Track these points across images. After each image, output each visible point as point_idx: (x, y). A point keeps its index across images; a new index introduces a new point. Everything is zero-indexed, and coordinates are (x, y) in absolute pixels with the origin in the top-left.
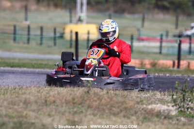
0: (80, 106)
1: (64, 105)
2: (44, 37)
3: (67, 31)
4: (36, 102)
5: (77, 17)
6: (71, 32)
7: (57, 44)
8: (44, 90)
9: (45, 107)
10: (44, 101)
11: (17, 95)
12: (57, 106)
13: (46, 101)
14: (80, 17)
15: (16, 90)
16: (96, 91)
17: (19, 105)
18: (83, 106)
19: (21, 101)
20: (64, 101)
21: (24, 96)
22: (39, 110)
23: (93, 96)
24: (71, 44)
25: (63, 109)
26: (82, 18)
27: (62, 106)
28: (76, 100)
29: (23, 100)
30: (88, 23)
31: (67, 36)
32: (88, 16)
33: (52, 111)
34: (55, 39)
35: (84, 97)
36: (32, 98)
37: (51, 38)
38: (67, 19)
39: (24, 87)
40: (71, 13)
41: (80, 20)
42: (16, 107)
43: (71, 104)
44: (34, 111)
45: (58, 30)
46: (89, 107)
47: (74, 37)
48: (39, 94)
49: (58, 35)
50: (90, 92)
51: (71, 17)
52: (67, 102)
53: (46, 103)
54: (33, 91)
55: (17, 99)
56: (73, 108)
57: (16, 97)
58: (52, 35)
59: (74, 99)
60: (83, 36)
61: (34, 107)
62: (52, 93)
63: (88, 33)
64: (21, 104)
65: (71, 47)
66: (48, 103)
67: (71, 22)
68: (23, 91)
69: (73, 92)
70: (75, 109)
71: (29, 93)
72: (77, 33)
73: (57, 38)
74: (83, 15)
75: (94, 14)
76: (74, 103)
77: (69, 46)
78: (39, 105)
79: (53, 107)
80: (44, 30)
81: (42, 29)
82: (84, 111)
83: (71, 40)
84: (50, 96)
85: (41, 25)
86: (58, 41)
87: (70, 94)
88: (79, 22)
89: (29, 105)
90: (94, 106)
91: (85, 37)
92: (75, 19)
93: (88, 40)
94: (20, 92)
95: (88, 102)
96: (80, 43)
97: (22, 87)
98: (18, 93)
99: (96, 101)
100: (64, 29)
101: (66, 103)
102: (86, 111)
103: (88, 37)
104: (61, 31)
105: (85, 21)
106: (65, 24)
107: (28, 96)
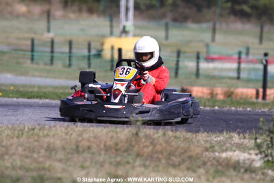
0: (125, 154)
1: (103, 153)
2: (73, 55)
3: (107, 47)
4: (64, 148)
5: (121, 28)
6: (112, 48)
8: (74, 131)
9: (76, 155)
10: (74, 147)
11: (36, 138)
12: (93, 153)
13: (77, 147)
14: (124, 27)
15: (36, 130)
16: (148, 132)
17: (39, 153)
18: (129, 155)
19: (42, 147)
20: (102, 146)
21: (46, 140)
22: (68, 159)
23: (143, 140)
24: (112, 66)
25: (101, 159)
26: (127, 29)
27: (100, 154)
28: (120, 145)
29: (45, 145)
30: (135, 35)
31: (107, 54)
32: (136, 27)
33: (86, 161)
34: (89, 58)
35: (131, 141)
36: (58, 143)
37: (84, 57)
38: (107, 30)
39: (47, 127)
40: (111, 21)
41: (124, 32)
42: (35, 155)
43: (114, 151)
44: (60, 161)
45: (93, 45)
46: (138, 155)
47: (116, 56)
48: (68, 137)
49: (93, 52)
50: (139, 134)
51: (111, 27)
52: (107, 149)
53: (77, 149)
54: (60, 133)
55: (36, 143)
56: (115, 157)
57: (36, 141)
58: (85, 52)
59: (117, 144)
61: (60, 155)
62: (85, 136)
64: (42, 151)
65: (112, 69)
66: (80, 149)
67: (112, 34)
68: (45, 132)
69: (114, 134)
70: (118, 159)
71: (54, 135)
72: (120, 50)
73: (91, 57)
74: (129, 25)
75: (144, 23)
76: (117, 150)
77: (109, 68)
78: (69, 153)
79: (86, 155)
80: (74, 46)
81: (70, 43)
82: (131, 161)
83: (112, 60)
84: (83, 140)
85: (69, 38)
86: (94, 61)
87: (112, 137)
88: (124, 35)
89: (53, 153)
90: (145, 155)
92: (117, 30)
94: (41, 134)
95: (136, 148)
97: (44, 127)
98: (38, 135)
99: (147, 146)
100: (102, 44)
101: (106, 150)
102: (134, 161)
104: (99, 47)
105: (131, 33)
106: (104, 36)
107: (52, 140)
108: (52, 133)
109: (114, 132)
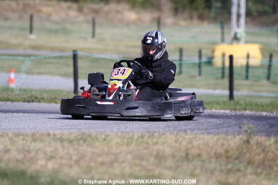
0: (236, 162)
1: (213, 160)
2: (183, 62)
3: (218, 54)
4: (173, 156)
5: (233, 34)
6: (224, 55)
7: (203, 73)
8: (184, 139)
9: (185, 163)
10: (184, 154)
11: (146, 146)
12: (203, 161)
13: (187, 155)
14: (236, 34)
15: (146, 138)
16: (259, 140)
17: (148, 161)
18: (240, 162)
19: (151, 154)
20: (212, 154)
21: (156, 148)
22: (177, 167)
23: (255, 148)
24: (223, 73)
25: (212, 166)
26: (239, 36)
27: (210, 162)
28: (231, 153)
29: (155, 153)
30: (247, 42)
31: (218, 61)
32: (247, 33)
33: (196, 168)
34: (200, 65)
35: (242, 149)
36: (168, 151)
37: (195, 64)
38: (218, 37)
39: (156, 134)
40: (222, 28)
41: (236, 39)
42: (144, 163)
43: (224, 158)
44: (170, 168)
45: (204, 52)
46: (250, 163)
47: (227, 63)
48: (177, 145)
49: (204, 59)
50: (251, 141)
51: (223, 34)
52: (218, 156)
53: (187, 157)
54: (169, 141)
55: (145, 151)
56: (226, 165)
57: (146, 148)
58: (196, 60)
59: (227, 151)
60: (239, 62)
61: (170, 163)
62: (195, 143)
63: (248, 57)
64: (152, 159)
65: (223, 77)
66: (190, 157)
67: (223, 41)
68: (155, 140)
69: (225, 142)
70: (229, 166)
71: (163, 143)
72: (231, 57)
73: (202, 65)
74: (241, 31)
75: (256, 30)
76: (228, 158)
77: (220, 75)
78: (178, 161)
79: (196, 162)
80: (184, 53)
81: (181, 51)
82: (242, 168)
83: (223, 68)
84: (193, 147)
85: (179, 45)
86: (205, 69)
87: (222, 145)
88: (235, 42)
89: (163, 161)
90: (257, 162)
91: (244, 62)
92: (228, 37)
93: (248, 67)
94: (150, 142)
95: (247, 156)
96: (235, 71)
97: (153, 135)
98: (147, 143)
99: (259, 154)
100: (213, 51)
101: (217, 158)
102: (246, 168)
103: (248, 63)
104: (210, 55)
105: (243, 40)
106: (215, 44)
107: (161, 148)
108: (161, 141)
109: (224, 139)
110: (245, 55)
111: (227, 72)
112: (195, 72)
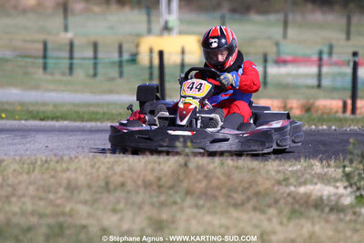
0: (171, 192)
1: (141, 190)
2: (99, 61)
3: (144, 49)
4: (89, 186)
5: (162, 23)
6: (151, 51)
7: (125, 74)
8: (103, 163)
9: (105, 195)
10: (102, 184)
11: (52, 173)
12: (128, 192)
13: (107, 184)
14: (166, 23)
15: (52, 164)
16: (200, 163)
17: (56, 193)
18: (176, 192)
19: (60, 185)
20: (140, 183)
21: (66, 175)
22: (95, 201)
23: (194, 172)
24: (151, 74)
25: (139, 199)
26: (170, 25)
27: (138, 193)
28: (164, 180)
29: (65, 182)
30: (181, 33)
31: (144, 59)
32: (181, 21)
33: (118, 202)
34: (120, 64)
35: (178, 174)
36: (82, 179)
37: (113, 63)
38: (143, 27)
39: (66, 158)
40: (149, 15)
41: (166, 28)
42: (51, 196)
43: (156, 188)
44: (85, 202)
45: (125, 47)
46: (188, 193)
47: (156, 61)
48: (94, 171)
49: (126, 56)
50: (189, 164)
51: (149, 22)
52: (147, 185)
53: (107, 187)
54: (84, 166)
55: (53, 181)
56: (158, 197)
57: (53, 177)
58: (115, 57)
59: (159, 179)
60: (172, 59)
61: (85, 195)
62: (118, 169)
63: (183, 52)
64: (61, 191)
65: (151, 79)
66: (112, 187)
67: (149, 31)
68: (64, 166)
69: (156, 166)
70: (163, 198)
71: (76, 170)
72: (161, 54)
73: (124, 64)
74: (173, 19)
75: (193, 16)
76: (159, 187)
77: (147, 77)
78: (96, 192)
79: (119, 194)
80: (100, 49)
81: (95, 46)
82: (179, 200)
83: (151, 67)
84: (114, 174)
85: (93, 38)
86: (128, 69)
87: (153, 170)
88: (166, 33)
89: (76, 192)
90: (198, 192)
91: (178, 60)
92: (157, 27)
93: (183, 65)
94: (59, 169)
95: (185, 184)
96: (167, 71)
97: (62, 158)
98: (55, 170)
99: (200, 181)
100: (137, 46)
101: (146, 187)
102: (183, 200)
103: (183, 60)
104: (134, 50)
105: (176, 30)
106: (139, 36)
107: (73, 175)
108: (72, 166)
109: (155, 162)
110: (179, 50)
111: (156, 72)
112: (114, 72)
